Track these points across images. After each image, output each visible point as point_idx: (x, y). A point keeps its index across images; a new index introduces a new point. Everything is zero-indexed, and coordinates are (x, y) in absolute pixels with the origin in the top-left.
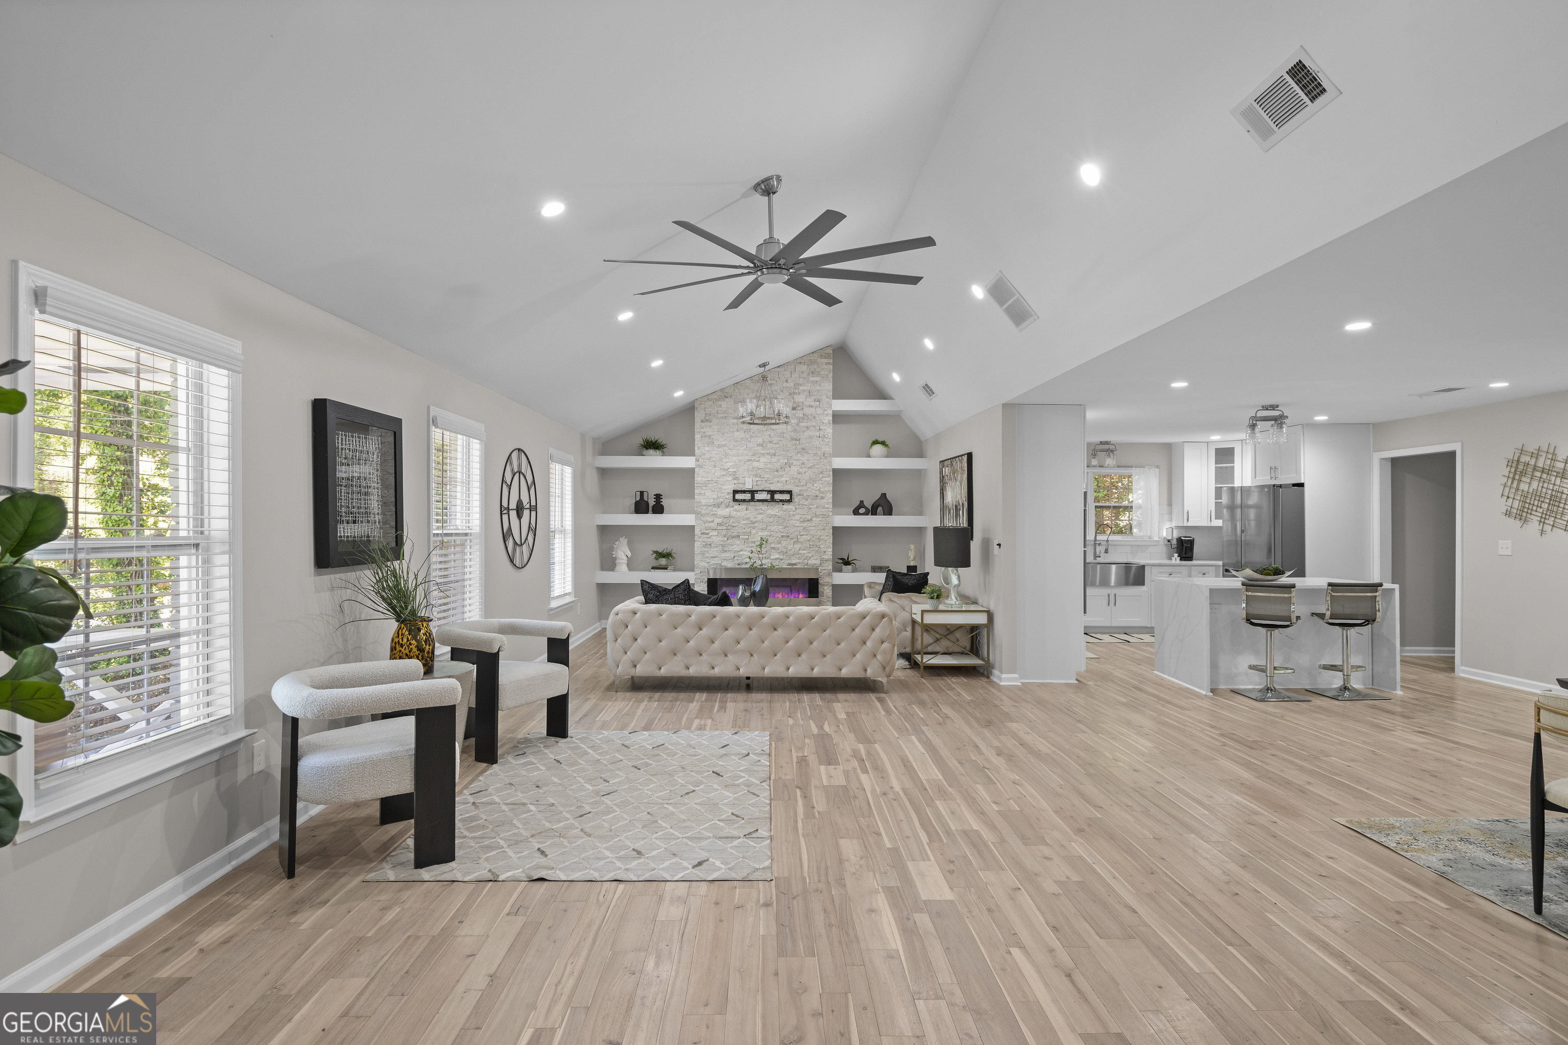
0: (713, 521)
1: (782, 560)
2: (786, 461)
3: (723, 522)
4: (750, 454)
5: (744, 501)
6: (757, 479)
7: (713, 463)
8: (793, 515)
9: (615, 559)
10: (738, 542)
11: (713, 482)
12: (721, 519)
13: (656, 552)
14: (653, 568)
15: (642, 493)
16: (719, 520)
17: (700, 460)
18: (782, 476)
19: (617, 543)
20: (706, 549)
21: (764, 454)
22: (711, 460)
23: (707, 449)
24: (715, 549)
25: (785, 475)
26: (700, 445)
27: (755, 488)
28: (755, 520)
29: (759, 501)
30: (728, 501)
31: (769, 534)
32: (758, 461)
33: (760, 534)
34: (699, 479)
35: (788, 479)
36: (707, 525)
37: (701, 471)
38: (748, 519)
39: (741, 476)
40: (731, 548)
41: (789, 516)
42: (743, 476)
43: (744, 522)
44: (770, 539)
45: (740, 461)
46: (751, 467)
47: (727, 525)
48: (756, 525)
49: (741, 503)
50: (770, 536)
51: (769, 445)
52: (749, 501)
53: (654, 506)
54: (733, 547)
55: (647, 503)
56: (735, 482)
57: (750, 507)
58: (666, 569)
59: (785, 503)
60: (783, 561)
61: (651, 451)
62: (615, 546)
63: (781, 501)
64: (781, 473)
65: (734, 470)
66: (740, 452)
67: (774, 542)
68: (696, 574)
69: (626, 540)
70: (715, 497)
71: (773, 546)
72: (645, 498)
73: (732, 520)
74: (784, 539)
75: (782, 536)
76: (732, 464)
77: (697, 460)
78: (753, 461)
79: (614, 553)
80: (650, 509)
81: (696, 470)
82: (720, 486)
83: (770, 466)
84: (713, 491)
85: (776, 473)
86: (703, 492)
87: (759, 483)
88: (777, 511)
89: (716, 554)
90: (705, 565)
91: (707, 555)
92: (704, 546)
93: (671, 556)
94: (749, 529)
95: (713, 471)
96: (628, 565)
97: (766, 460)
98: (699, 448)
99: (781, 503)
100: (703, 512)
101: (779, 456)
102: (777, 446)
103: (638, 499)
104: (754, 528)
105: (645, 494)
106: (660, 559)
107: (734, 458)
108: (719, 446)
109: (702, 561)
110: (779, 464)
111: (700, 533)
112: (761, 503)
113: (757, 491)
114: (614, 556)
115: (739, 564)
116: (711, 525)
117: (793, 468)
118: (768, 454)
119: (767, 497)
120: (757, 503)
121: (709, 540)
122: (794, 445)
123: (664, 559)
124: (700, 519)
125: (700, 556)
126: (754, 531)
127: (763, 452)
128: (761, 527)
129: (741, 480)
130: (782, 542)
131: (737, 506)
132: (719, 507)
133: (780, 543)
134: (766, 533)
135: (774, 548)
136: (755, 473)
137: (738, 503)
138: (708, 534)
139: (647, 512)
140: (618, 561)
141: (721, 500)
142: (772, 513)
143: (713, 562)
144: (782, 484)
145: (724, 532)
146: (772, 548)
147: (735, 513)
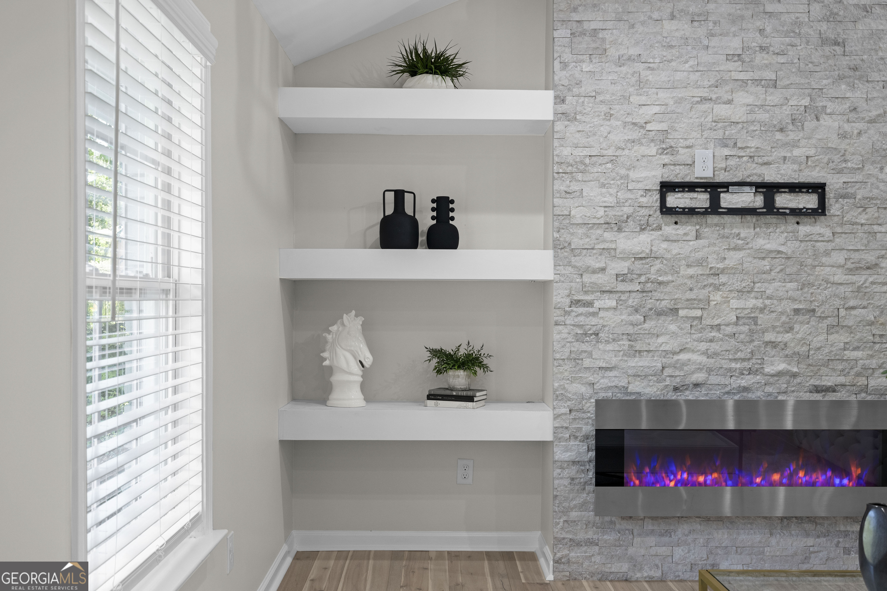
0: (603, 270)
1: (794, 375)
2: (806, 102)
3: (631, 271)
4: (706, 83)
5: (691, 212)
6: (726, 152)
7: (604, 108)
8: (827, 253)
9: (330, 370)
10: (673, 327)
11: (606, 159)
12: (627, 264)
13: (437, 353)
14: (431, 397)
15: (399, 195)
16: (622, 267)
17: (569, 99)
18: (795, 144)
19: (334, 328)
20: (584, 347)
21: (745, 82)
22: (599, 98)
23: (586, 67)
24: (609, 347)
25: (803, 142)
26: (567, 57)
27: (722, 177)
28: (721, 266)
29: (732, 212)
30: (644, 212)
31: (759, 303)
32: (730, 102)
33: (734, 303)
34: (566, 151)
35: (811, 152)
36: (587, 278)
37: (573, 128)
38: (700, 263)
39: (682, 143)
40: (655, 343)
41: (816, 255)
42: (688, 143)
43: (691, 271)
44: (763, 319)
45: (679, 101)
46: (710, 118)
47: (643, 279)
48: (723, 279)
49: (683, 218)
50: (762, 310)
51: (760, 58)
52: (706, 212)
53: (431, 229)
54: (661, 340)
55: (414, 222)
56: (666, 159)
57: (706, 231)
58: (470, 399)
59: (805, 219)
60: (798, 380)
61: (429, 78)
62: (329, 337)
63: (796, 212)
64: (792, 136)
65: (663, 126)
66: (679, 76)
67: (774, 327)
68: (556, 417)
69: (360, 320)
70: (611, 200)
71: (770, 337)
72: (409, 211)
73: (658, 265)
74: (801, 318)
75: (797, 311)
76: (656, 109)
77: (560, 100)
78: (717, 101)
79: (325, 355)
80: (422, 239)
81: (559, 126)
82: (623, 172)
83: (763, 116)
84: (603, 186)
85: (779, 136)
86: (575, 187)
87: (732, 162)
88: (782, 240)
89: (614, 361)
90: (583, 389)
91: (587, 362)
92: (580, 338)
93: (481, 365)
94: (705, 291)
95: (604, 130)
96: (363, 387)
97: (750, 100)
98: (565, 65)
99: (792, 219)
100: (576, 243)
101: (786, 87)
102: (781, 59)
103: (390, 211)
104: (717, 288)
105: (408, 198)
106: (451, 373)
107: (663, 95)
108: (620, 62)
109: (573, 380)
110: (787, 110)
111: (568, 301)
112: (737, 219)
113: (726, 186)
114: (326, 363)
115: (676, 389)
116: (599, 279)
117: (826, 121)
118: (757, 82)
119: (759, 201)
120: (728, 219)
121: (594, 321)
122: (828, 58)
123: (461, 373)
124: (569, 264)
125: (568, 366)
126: (717, 297)
127: (742, 76)
128: (738, 285)
129: (683, 155)
130: (797, 327)
131: (669, 230)
132: (620, 230)
133: (791, 329)
134: (751, 302)
135: (774, 344)
136: (720, 134)
137: (674, 218)
138: (590, 304)
139: (414, 245)
140: (336, 378)
141: (628, 210)
142: (768, 247)
143: (604, 382)
144: (796, 167)
145: (634, 300)
146: (767, 343)
147: (665, 245)
